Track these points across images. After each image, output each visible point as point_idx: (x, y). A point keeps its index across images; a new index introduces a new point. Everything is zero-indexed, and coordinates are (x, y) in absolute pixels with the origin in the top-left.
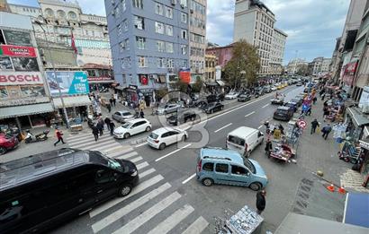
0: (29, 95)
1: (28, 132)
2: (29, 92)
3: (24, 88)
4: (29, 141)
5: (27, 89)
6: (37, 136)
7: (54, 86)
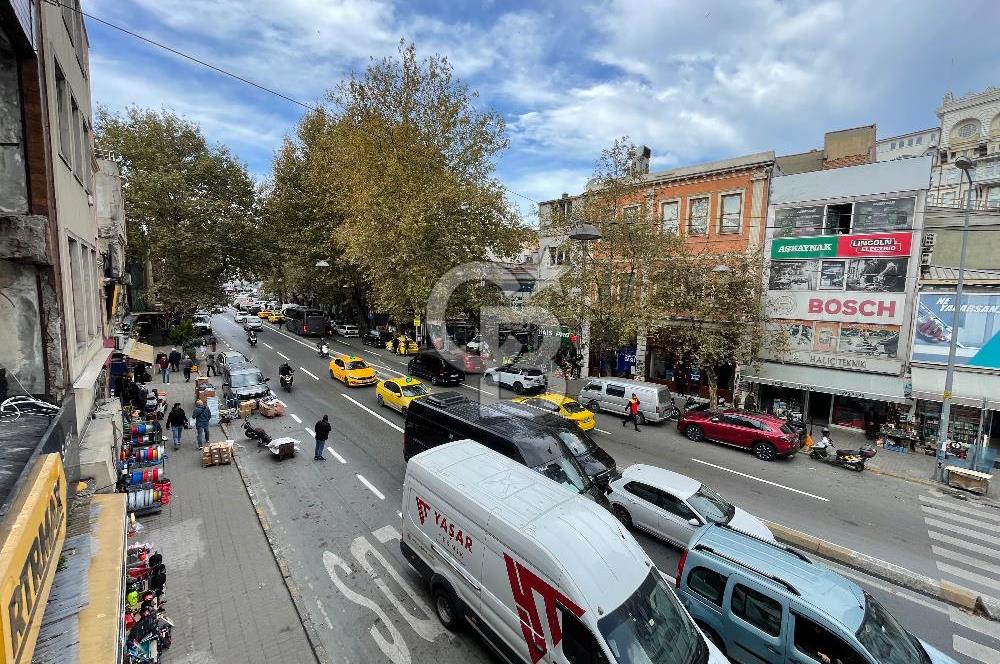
0: (853, 347)
1: (825, 434)
2: (856, 340)
3: (849, 330)
4: (819, 455)
5: (855, 333)
6: (839, 453)
7: (929, 333)
